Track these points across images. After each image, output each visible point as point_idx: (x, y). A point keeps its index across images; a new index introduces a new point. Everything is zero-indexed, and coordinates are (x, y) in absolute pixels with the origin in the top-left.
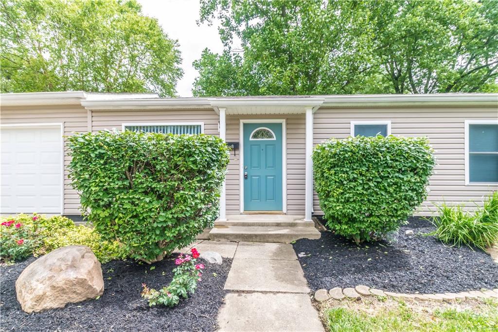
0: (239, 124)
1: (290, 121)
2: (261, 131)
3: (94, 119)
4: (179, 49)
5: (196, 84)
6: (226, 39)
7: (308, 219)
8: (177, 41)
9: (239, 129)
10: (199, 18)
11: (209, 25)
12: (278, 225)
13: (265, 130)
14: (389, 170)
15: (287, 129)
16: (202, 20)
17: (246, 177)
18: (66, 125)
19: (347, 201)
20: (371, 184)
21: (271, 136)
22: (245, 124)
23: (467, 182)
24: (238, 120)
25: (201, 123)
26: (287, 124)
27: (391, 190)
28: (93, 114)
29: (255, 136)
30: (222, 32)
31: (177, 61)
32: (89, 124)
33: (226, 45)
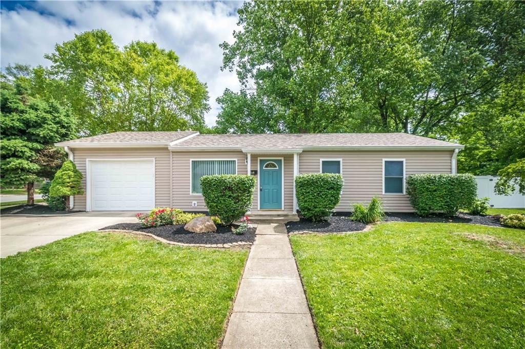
0: (257, 160)
1: (286, 159)
2: (270, 163)
3: (174, 156)
4: (207, 89)
5: (219, 116)
6: (243, 78)
7: (295, 213)
8: (206, 84)
9: (257, 163)
10: (222, 65)
11: (230, 71)
12: (279, 216)
13: (272, 164)
14: (322, 188)
15: (284, 163)
16: (225, 67)
17: (261, 190)
18: (157, 159)
19: (306, 201)
20: (315, 194)
21: (276, 167)
22: (260, 160)
23: (384, 193)
24: (257, 157)
25: (236, 159)
26: (284, 160)
27: (324, 197)
28: (174, 154)
29: (266, 167)
30: (239, 73)
31: (205, 99)
32: (171, 159)
33: (243, 84)
